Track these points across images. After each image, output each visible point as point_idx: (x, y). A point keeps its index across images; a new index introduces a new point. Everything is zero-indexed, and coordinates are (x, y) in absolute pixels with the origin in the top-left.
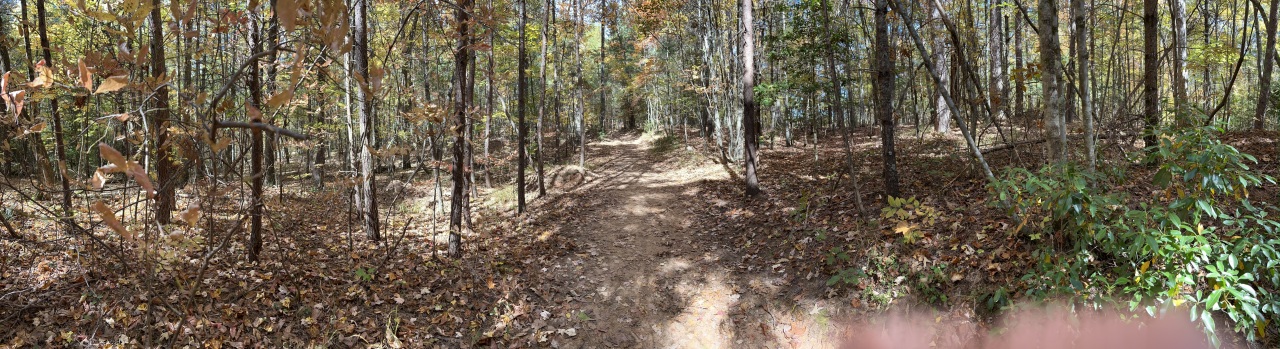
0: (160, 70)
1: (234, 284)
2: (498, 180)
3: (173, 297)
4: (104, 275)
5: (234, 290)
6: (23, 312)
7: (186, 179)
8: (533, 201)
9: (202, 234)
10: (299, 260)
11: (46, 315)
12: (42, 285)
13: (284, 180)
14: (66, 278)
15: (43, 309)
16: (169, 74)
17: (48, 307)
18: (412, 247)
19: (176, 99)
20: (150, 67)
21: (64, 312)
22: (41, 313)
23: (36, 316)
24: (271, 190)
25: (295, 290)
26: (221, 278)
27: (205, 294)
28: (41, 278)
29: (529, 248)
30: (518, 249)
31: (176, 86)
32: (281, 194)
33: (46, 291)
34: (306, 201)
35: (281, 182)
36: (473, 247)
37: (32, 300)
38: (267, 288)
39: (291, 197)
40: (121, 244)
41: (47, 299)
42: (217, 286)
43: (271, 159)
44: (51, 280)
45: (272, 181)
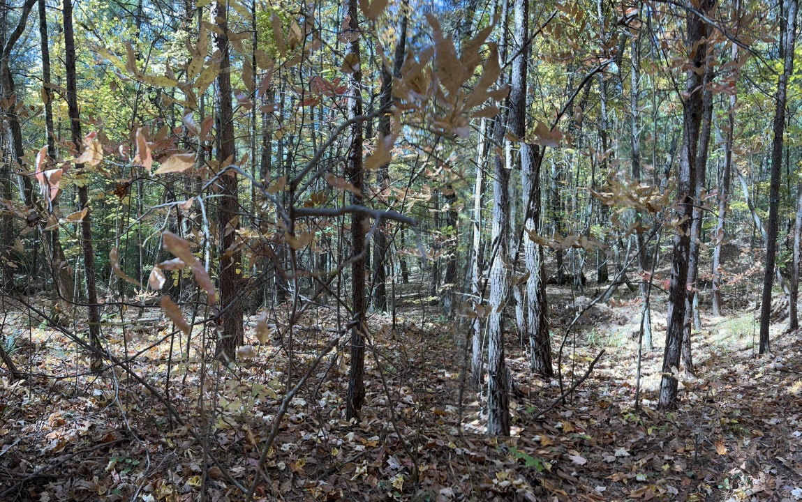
0: (227, 151)
1: (324, 451)
2: (731, 303)
3: (238, 470)
4: (142, 433)
5: (323, 460)
6: (27, 484)
7: (259, 301)
8: (779, 337)
9: (281, 379)
10: (419, 421)
11: (59, 488)
12: (54, 444)
13: (399, 306)
14: (89, 437)
15: (54, 480)
16: (239, 158)
17: (61, 476)
18: (604, 391)
19: (249, 191)
20: (214, 149)
21: (84, 484)
22: (51, 485)
23: (44, 490)
24: (380, 319)
25: (410, 464)
26: (307, 442)
27: (282, 465)
28: (53, 435)
29: (775, 403)
30: (758, 404)
31: (249, 173)
32: (394, 325)
33: (59, 454)
34: (431, 335)
35: (395, 307)
36: (693, 397)
37: (38, 467)
38: (372, 460)
39: (408, 329)
40: (167, 391)
41: (59, 465)
42: (300, 454)
43: (381, 275)
44: (67, 438)
45: (381, 305)
